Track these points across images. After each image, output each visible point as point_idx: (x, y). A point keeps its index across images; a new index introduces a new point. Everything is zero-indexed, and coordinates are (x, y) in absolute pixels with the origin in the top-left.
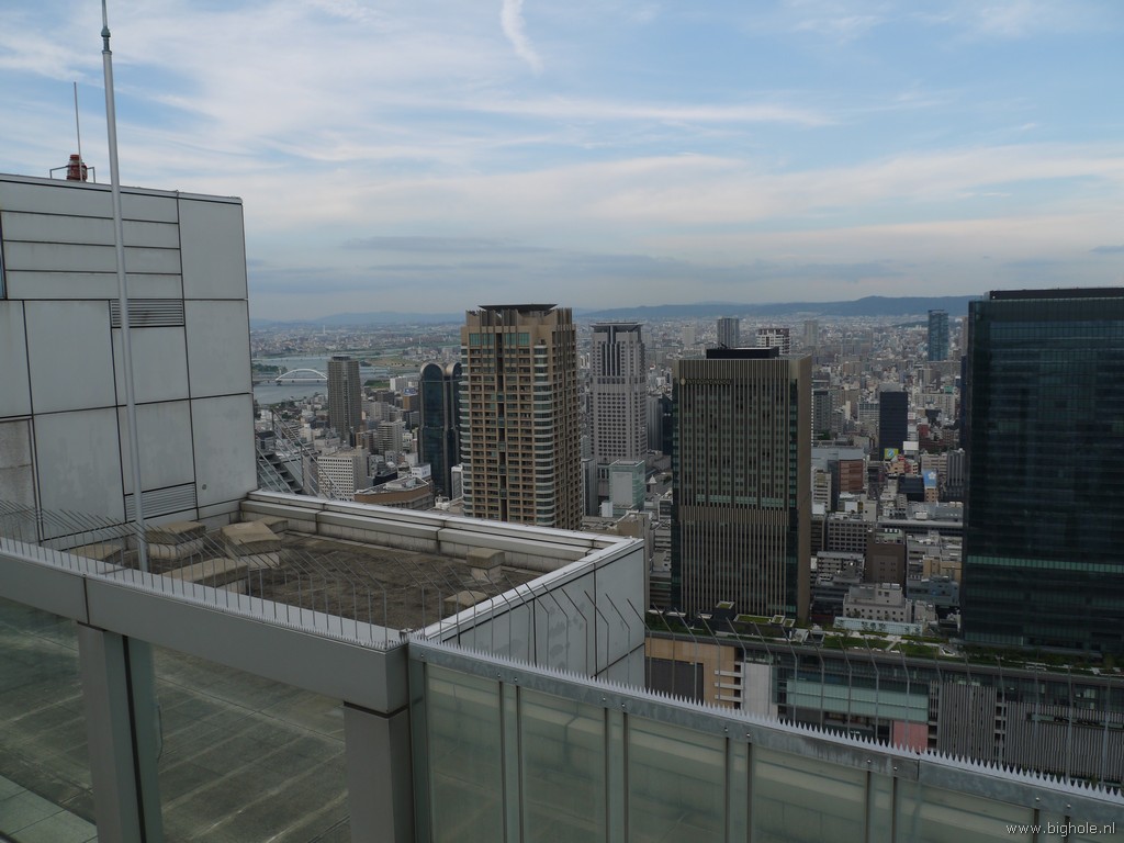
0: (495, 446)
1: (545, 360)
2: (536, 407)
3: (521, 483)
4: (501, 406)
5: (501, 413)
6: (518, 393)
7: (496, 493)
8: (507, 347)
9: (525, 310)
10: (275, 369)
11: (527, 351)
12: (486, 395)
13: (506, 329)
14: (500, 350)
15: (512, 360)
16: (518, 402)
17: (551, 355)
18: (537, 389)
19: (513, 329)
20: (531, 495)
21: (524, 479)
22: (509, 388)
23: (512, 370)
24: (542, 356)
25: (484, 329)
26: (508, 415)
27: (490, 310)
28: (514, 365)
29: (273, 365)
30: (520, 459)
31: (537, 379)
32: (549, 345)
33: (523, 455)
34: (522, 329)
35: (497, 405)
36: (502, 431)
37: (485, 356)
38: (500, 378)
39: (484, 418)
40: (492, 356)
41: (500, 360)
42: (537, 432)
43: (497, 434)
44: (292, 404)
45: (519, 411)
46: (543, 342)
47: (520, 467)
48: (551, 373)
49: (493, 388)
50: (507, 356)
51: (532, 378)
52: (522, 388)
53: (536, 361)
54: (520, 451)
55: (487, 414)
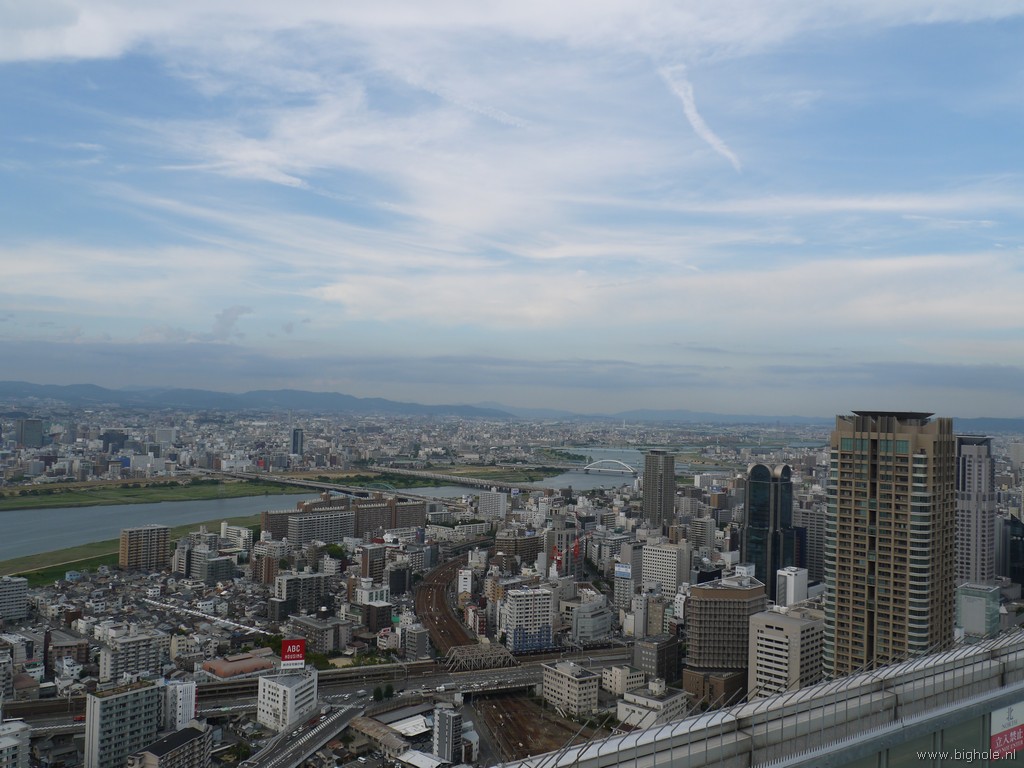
0: (863, 554)
1: (925, 470)
2: (913, 518)
3: (891, 596)
4: (873, 514)
5: (873, 520)
6: (893, 502)
7: (862, 604)
8: (882, 454)
9: (903, 417)
10: (582, 458)
11: (905, 460)
12: (856, 501)
13: (883, 436)
14: (874, 457)
15: (888, 468)
16: (893, 511)
17: (931, 465)
18: (915, 499)
19: (890, 436)
20: (902, 610)
21: (895, 592)
22: (883, 496)
23: (887, 477)
24: (922, 466)
25: (858, 435)
26: (880, 523)
27: (864, 414)
28: (889, 473)
29: (580, 454)
30: (892, 571)
31: (916, 489)
32: (930, 454)
33: (896, 567)
34: (900, 437)
35: (868, 513)
36: (872, 540)
37: (858, 462)
38: (873, 485)
39: (853, 524)
40: (865, 462)
41: (874, 467)
42: (913, 544)
43: (867, 542)
44: (602, 492)
45: (893, 520)
46: (923, 452)
47: (892, 579)
48: (930, 484)
49: (865, 494)
50: (882, 463)
51: (909, 488)
52: (897, 497)
53: (915, 470)
54: (892, 562)
55: (856, 520)
